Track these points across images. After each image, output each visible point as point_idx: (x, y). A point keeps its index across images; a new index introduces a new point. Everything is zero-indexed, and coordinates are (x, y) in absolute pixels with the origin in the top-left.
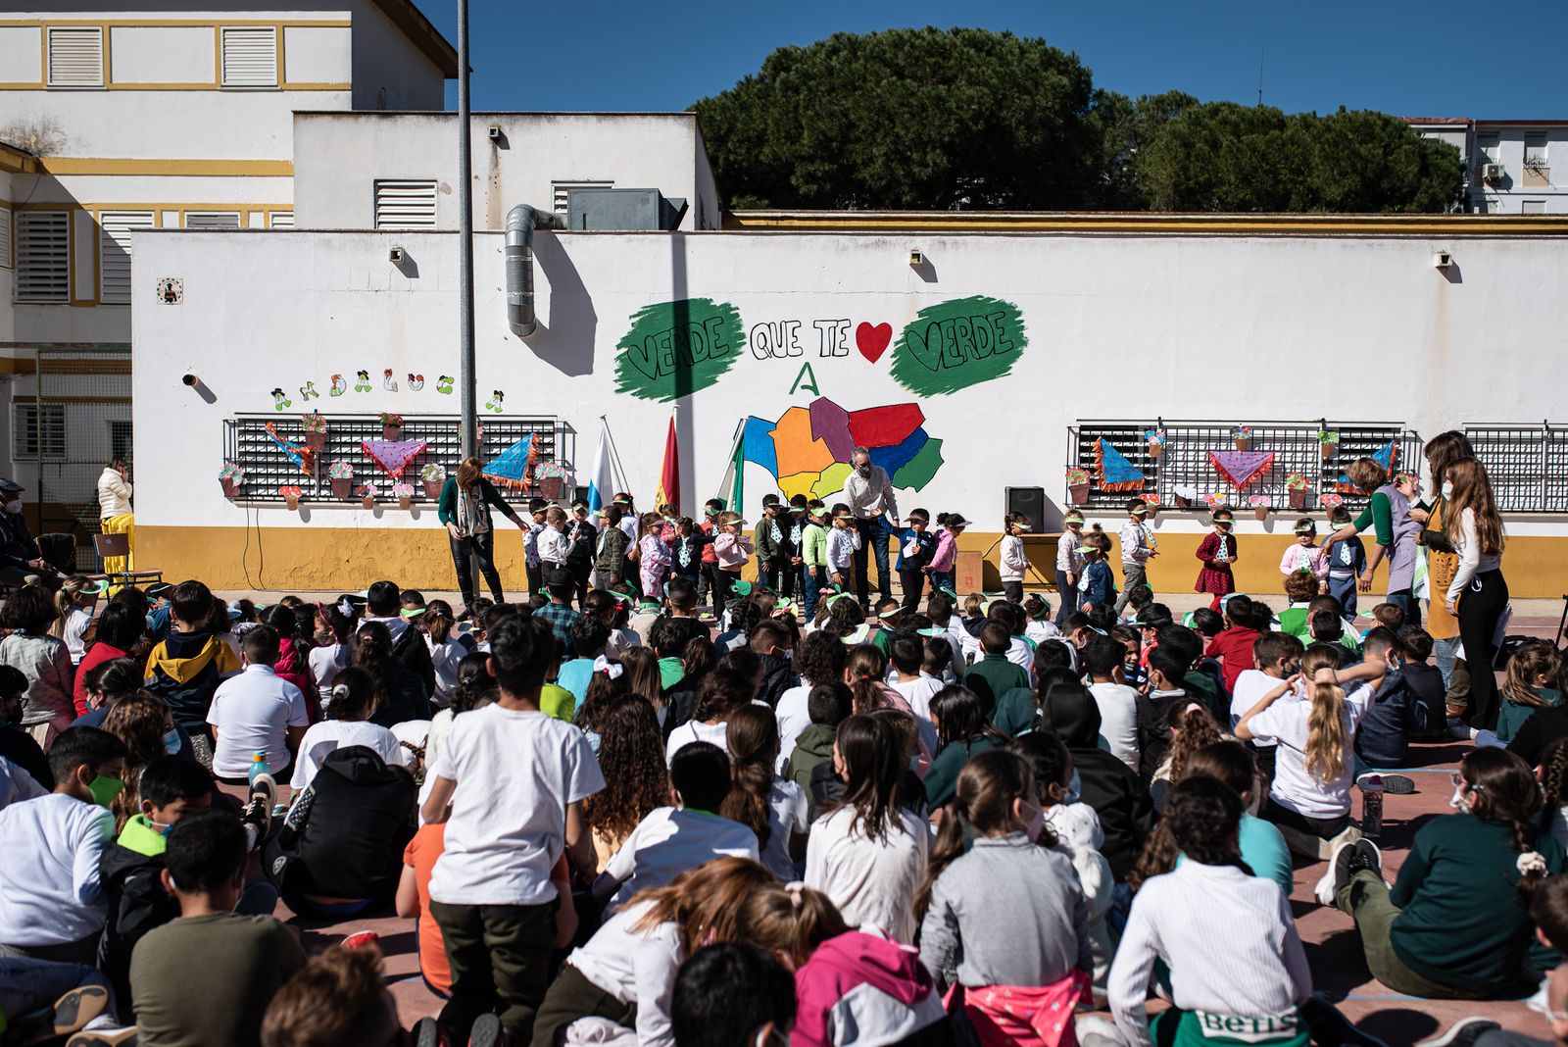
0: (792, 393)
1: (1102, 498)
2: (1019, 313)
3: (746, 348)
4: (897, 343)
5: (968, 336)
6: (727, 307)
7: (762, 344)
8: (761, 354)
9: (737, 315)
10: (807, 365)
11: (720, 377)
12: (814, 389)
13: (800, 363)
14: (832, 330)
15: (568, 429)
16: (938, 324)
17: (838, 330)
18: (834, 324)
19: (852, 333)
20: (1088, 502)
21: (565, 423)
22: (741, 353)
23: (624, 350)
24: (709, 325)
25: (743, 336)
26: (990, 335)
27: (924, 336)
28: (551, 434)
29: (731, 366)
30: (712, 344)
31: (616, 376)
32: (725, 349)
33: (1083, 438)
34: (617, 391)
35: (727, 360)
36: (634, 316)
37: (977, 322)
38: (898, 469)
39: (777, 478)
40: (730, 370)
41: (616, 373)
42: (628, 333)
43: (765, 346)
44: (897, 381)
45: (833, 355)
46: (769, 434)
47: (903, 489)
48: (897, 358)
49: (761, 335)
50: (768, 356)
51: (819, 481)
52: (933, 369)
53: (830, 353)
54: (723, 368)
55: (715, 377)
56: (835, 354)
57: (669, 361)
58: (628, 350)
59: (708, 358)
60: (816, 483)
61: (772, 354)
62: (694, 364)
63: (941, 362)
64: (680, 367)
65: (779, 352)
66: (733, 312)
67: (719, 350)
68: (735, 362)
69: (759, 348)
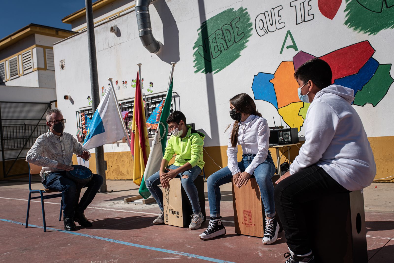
0: (281, 53)
3: (253, 32)
4: (347, 1)
6: (241, 10)
7: (261, 27)
8: (261, 32)
9: (247, 13)
10: (289, 32)
11: (242, 53)
12: (294, 47)
13: (284, 32)
14: (302, 5)
15: (176, 96)
19: (315, 3)
21: (176, 93)
22: (251, 35)
23: (196, 49)
24: (233, 23)
25: (251, 25)
29: (246, 44)
30: (235, 34)
31: (194, 64)
32: (242, 35)
34: (195, 72)
35: (244, 41)
36: (199, 29)
38: (357, 91)
39: (277, 108)
40: (246, 47)
41: (194, 62)
42: (197, 39)
43: (263, 27)
44: (350, 27)
45: (304, 21)
46: (271, 81)
47: (363, 106)
48: (348, 11)
49: (261, 21)
50: (266, 33)
51: (304, 107)
52: (378, 11)
53: (302, 21)
54: (242, 47)
55: (239, 53)
56: (306, 20)
57: (217, 50)
58: (198, 49)
59: (234, 43)
60: (301, 109)
61: (268, 31)
62: (228, 48)
63: (384, 4)
64: (222, 52)
65: (271, 28)
66: (244, 12)
67: (240, 36)
68: (248, 41)
69: (260, 29)
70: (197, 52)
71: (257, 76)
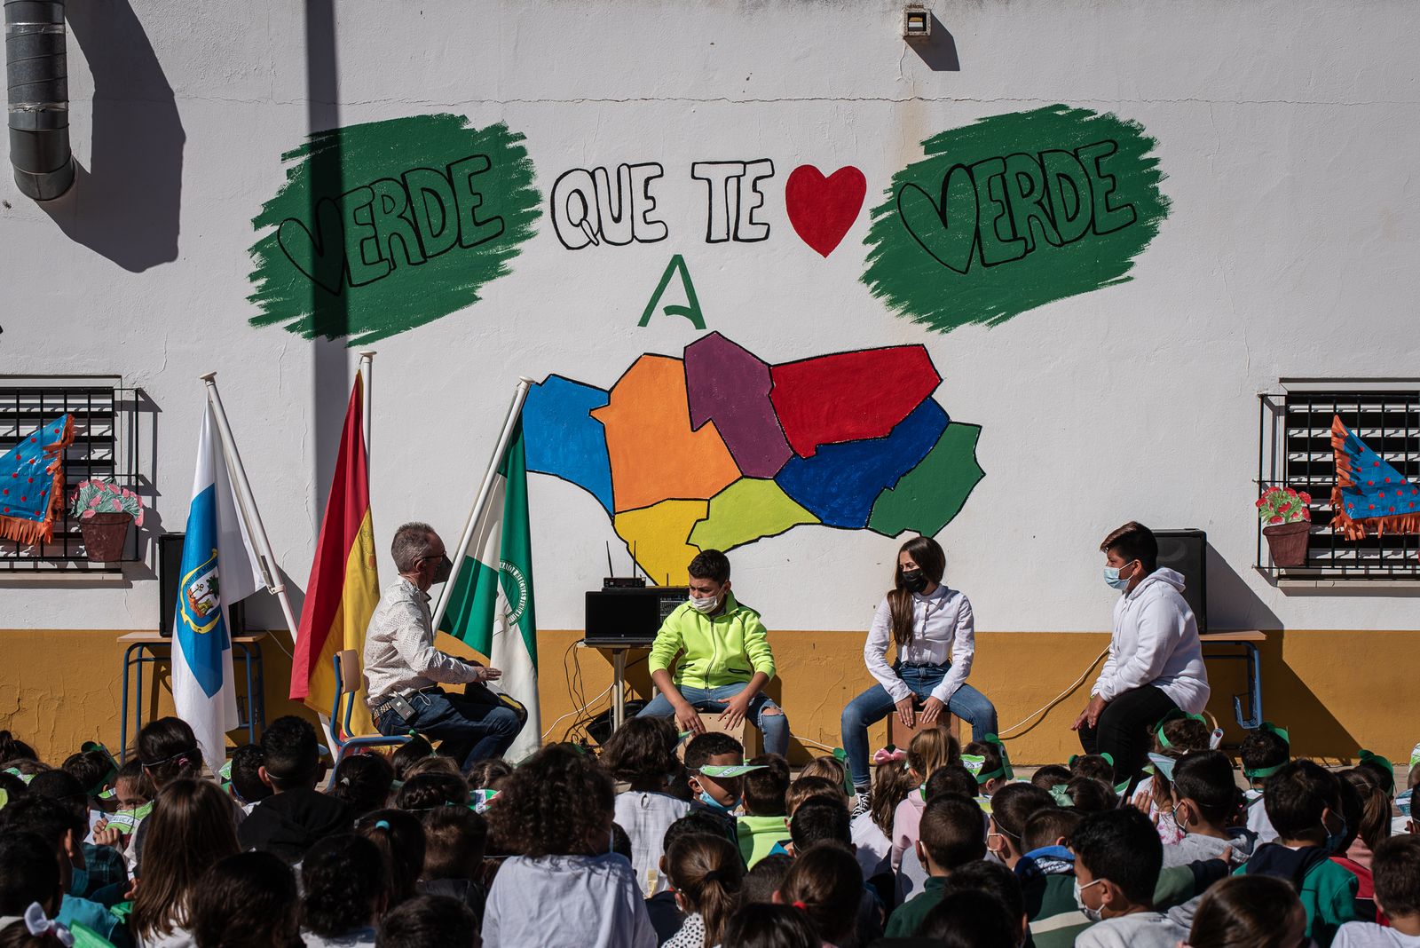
0: (644, 322)
1: (1338, 553)
2: (1149, 144)
3: (542, 225)
4: (876, 212)
5: (1036, 196)
6: (498, 133)
7: (577, 215)
8: (575, 237)
9: (522, 151)
10: (677, 261)
11: (485, 290)
12: (694, 313)
13: (659, 257)
14: (733, 182)
15: (143, 403)
16: (969, 170)
17: (746, 183)
18: (738, 169)
19: (776, 191)
20: (1309, 562)
21: (138, 392)
22: (530, 236)
23: (269, 230)
24: (460, 173)
25: (535, 197)
26: (1084, 193)
27: (936, 196)
28: (108, 417)
29: (509, 263)
30: (465, 214)
31: (252, 289)
32: (495, 227)
33: (1293, 421)
34: (256, 321)
35: (500, 250)
36: (293, 154)
37: (1054, 164)
38: (882, 491)
39: (611, 512)
40: (506, 273)
41: (252, 281)
42: (280, 192)
43: (585, 218)
44: (879, 295)
45: (736, 238)
46: (594, 414)
47: (894, 537)
48: (877, 245)
49: (576, 195)
50: (591, 241)
51: (708, 518)
52: (958, 268)
53: (728, 234)
54: (491, 269)
55: (473, 290)
56: (741, 236)
57: (371, 255)
58: (279, 231)
59: (457, 246)
60: (698, 523)
61: (599, 236)
62: (426, 261)
63: (976, 253)
64: (395, 267)
65: (613, 231)
66: (511, 145)
67: (482, 227)
68: (517, 255)
69: (572, 223)
70: (275, 243)
71: (541, 385)
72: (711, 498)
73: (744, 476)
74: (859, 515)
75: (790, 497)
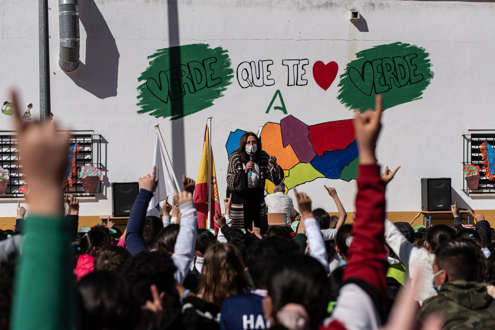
0: (267, 112)
1: (488, 185)
2: (427, 55)
3: (234, 80)
4: (342, 76)
5: (392, 71)
6: (219, 50)
7: (245, 77)
8: (245, 84)
9: (227, 56)
10: (278, 92)
11: (215, 101)
12: (284, 109)
13: (272, 91)
14: (296, 66)
15: (102, 140)
16: (371, 63)
17: (300, 67)
18: (297, 62)
19: (309, 69)
20: (479, 188)
21: (100, 136)
22: (230, 84)
23: (143, 82)
24: (207, 63)
25: (231, 71)
26: (407, 70)
27: (361, 71)
28: (88, 144)
29: (223, 93)
30: (209, 77)
31: (138, 101)
32: (218, 81)
33: (474, 143)
34: (139, 112)
35: (220, 88)
36: (151, 57)
37: (398, 61)
38: (345, 166)
40: (222, 96)
41: (138, 98)
42: (147, 69)
43: (248, 78)
44: (343, 103)
45: (297, 84)
47: (349, 181)
48: (342, 87)
49: (245, 70)
50: (250, 85)
51: (289, 176)
52: (368, 94)
53: (294, 83)
54: (217, 95)
55: (211, 101)
56: (298, 84)
57: (177, 90)
58: (147, 82)
59: (206, 87)
61: (252, 84)
62: (195, 92)
63: (373, 89)
64: (186, 94)
65: (257, 82)
66: (223, 54)
67: (214, 81)
68: (226, 90)
69: (243, 79)
70: (145, 86)
71: (234, 133)
72: (290, 169)
73: (300, 162)
74: (337, 174)
75: (315, 169)
